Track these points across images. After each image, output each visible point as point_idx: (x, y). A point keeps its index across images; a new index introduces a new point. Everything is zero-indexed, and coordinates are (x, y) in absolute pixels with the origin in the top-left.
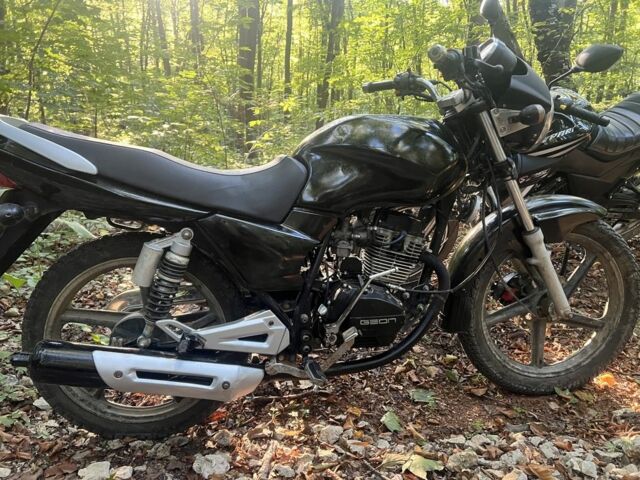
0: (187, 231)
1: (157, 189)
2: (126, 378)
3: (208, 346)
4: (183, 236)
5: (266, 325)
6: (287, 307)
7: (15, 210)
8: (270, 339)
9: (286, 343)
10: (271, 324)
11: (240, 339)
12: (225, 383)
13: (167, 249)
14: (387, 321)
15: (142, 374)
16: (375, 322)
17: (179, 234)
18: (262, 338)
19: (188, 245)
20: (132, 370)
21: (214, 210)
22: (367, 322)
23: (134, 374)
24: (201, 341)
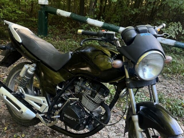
2: (3, 97)
3: (25, 99)
5: (42, 101)
8: (42, 107)
9: (47, 111)
10: (44, 102)
11: (34, 102)
12: (22, 111)
13: (29, 68)
14: (73, 119)
15: (7, 98)
16: (69, 117)
18: (41, 105)
20: (6, 95)
21: (41, 61)
22: (66, 116)
23: (6, 97)
24: (24, 97)
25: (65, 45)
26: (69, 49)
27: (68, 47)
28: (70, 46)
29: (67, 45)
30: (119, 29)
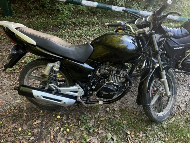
0: (59, 62)
1: (54, 51)
2: (40, 98)
3: (61, 92)
4: (57, 63)
5: (78, 89)
6: (84, 85)
7: (16, 52)
8: (78, 92)
9: (83, 94)
10: (79, 89)
12: (64, 102)
13: (53, 66)
14: (110, 94)
15: (44, 97)
16: (107, 93)
17: (56, 63)
18: (76, 92)
19: (59, 66)
20: (42, 96)
21: (66, 58)
22: (104, 93)
23: (42, 97)
24: (60, 91)
25: (36, 24)
26: (41, 26)
27: (40, 25)
28: (41, 23)
29: (39, 23)
30: (81, 2)
